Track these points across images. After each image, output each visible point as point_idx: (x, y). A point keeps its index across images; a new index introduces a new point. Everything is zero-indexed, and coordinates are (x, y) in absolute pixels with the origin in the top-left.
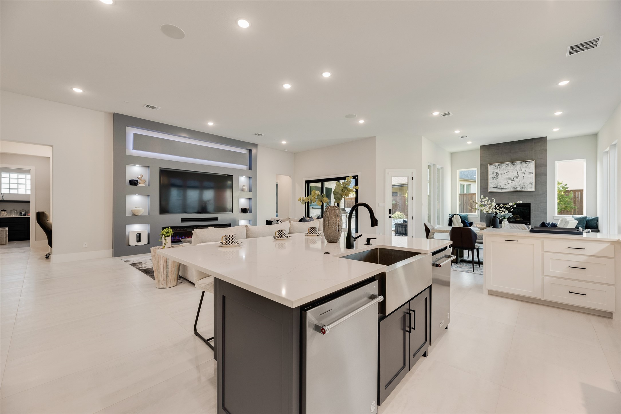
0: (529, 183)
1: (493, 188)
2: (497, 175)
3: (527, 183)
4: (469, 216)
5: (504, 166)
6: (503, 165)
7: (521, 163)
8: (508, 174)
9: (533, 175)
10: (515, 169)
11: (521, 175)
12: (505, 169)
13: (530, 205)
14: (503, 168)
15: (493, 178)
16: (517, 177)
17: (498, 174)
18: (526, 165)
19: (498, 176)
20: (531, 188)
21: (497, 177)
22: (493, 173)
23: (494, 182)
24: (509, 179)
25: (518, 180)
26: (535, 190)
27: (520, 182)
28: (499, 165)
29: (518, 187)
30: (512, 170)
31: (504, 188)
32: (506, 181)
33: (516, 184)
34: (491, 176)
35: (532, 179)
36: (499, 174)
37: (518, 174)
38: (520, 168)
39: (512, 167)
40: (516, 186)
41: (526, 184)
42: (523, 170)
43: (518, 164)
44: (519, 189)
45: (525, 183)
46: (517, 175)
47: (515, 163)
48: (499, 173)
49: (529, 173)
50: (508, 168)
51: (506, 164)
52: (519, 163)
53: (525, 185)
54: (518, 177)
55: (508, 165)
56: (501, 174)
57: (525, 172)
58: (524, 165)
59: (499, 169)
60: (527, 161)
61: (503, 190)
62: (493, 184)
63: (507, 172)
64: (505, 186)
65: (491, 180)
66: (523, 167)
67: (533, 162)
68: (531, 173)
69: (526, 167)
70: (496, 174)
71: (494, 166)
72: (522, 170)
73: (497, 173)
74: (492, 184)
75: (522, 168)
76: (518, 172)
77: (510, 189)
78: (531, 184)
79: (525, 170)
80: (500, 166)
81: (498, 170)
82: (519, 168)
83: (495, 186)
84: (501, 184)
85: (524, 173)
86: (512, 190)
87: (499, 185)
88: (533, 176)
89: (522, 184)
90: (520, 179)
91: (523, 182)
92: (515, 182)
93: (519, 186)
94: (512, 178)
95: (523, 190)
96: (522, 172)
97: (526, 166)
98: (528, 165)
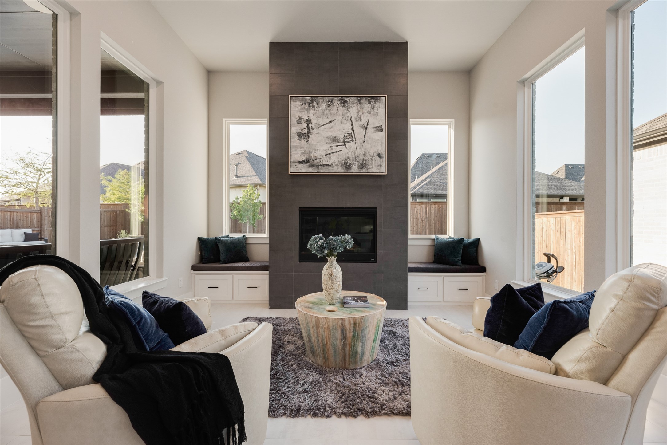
0: (375, 155)
1: (300, 162)
2: (308, 127)
3: (372, 153)
4: (250, 241)
5: (324, 106)
6: (321, 101)
7: (360, 99)
8: (332, 127)
9: (383, 133)
10: (346, 115)
11: (359, 132)
12: (325, 113)
13: (376, 211)
14: (321, 108)
15: (300, 135)
16: (349, 137)
17: (310, 126)
18: (370, 106)
19: (311, 131)
20: (379, 167)
21: (308, 132)
22: (299, 122)
23: (301, 148)
24: (335, 139)
25: (352, 144)
26: (386, 174)
27: (358, 151)
28: (312, 101)
29: (352, 162)
30: (341, 117)
31: (324, 165)
32: (327, 147)
33: (350, 155)
34: (294, 129)
35: (381, 145)
36: (313, 126)
37: (352, 129)
38: (358, 112)
39: (341, 110)
40: (348, 160)
41: (370, 156)
42: (364, 121)
43: (352, 100)
44: (355, 170)
45: (368, 155)
46: (351, 131)
47: (348, 100)
48: (314, 122)
49: (376, 127)
50: (332, 111)
51: (327, 99)
52: (356, 100)
53: (368, 158)
54: (354, 138)
55: (332, 102)
56: (319, 126)
57: (368, 125)
58: (367, 107)
59: (312, 111)
60: (372, 98)
61: (323, 171)
62: (300, 151)
63: (330, 122)
64: (325, 158)
65: (294, 141)
66: (364, 111)
67: (384, 99)
68: (379, 129)
69: (369, 112)
70: (305, 125)
71: (301, 101)
72: (362, 118)
73: (308, 122)
74: (296, 155)
75: (360, 114)
76: (354, 124)
77: (335, 167)
78: (380, 157)
79: (368, 120)
80: (315, 104)
81: (311, 115)
82: (356, 115)
83: (304, 158)
84: (317, 154)
85: (366, 129)
86: (341, 171)
87: (312, 155)
88: (382, 136)
89: (361, 157)
90: (358, 142)
91: (363, 150)
92: (346, 151)
93: (356, 160)
94: (342, 137)
95: (364, 171)
96: (362, 123)
97: (370, 109)
98: (373, 108)
